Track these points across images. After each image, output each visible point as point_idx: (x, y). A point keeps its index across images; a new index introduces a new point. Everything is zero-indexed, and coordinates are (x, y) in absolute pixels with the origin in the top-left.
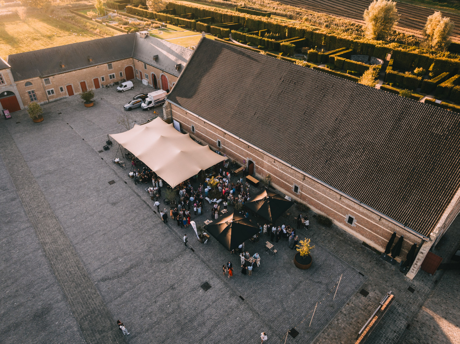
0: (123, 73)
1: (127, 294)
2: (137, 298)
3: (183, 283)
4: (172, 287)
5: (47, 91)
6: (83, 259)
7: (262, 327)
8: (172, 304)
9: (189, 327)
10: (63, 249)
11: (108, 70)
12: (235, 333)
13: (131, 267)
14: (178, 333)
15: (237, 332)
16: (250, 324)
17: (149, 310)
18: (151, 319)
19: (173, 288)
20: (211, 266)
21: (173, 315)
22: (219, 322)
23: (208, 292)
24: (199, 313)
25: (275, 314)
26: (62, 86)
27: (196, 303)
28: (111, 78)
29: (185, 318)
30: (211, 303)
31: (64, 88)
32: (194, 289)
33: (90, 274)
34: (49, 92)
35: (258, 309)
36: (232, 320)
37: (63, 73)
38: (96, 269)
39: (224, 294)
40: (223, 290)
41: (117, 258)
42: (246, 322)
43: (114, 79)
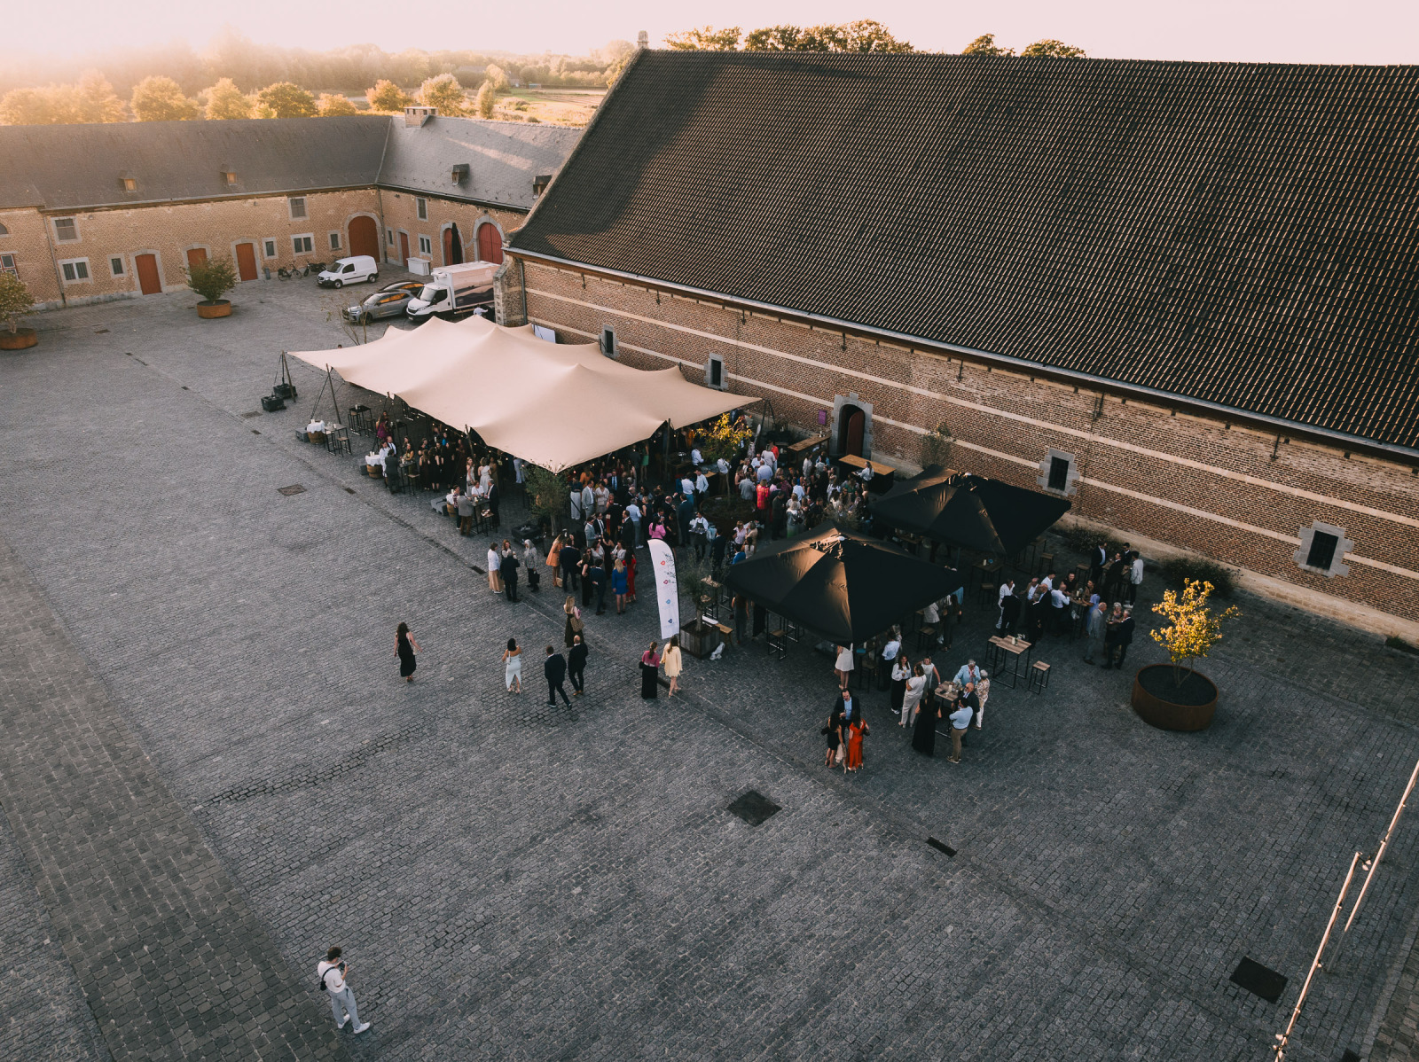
0: (343, 236)
1: (359, 849)
2: (411, 862)
3: (639, 796)
4: (588, 815)
5: (61, 262)
6: (143, 720)
7: (1084, 961)
8: (595, 881)
9: (699, 977)
10: (50, 687)
11: (291, 219)
12: (955, 994)
13: (378, 746)
14: (647, 1010)
15: (963, 989)
16: (1018, 952)
17: (479, 910)
18: (487, 950)
19: (590, 818)
20: (761, 735)
21: (607, 928)
22: (857, 951)
23: (767, 829)
24: (745, 915)
25: (1130, 902)
26: (121, 256)
27: (717, 874)
28: (298, 249)
29: (674, 939)
30: (794, 873)
31: (128, 263)
32: (695, 821)
33: (170, 773)
34: (68, 268)
35: (1035, 886)
36: (919, 939)
37: (127, 207)
38: (204, 757)
39: (849, 835)
40: (838, 818)
41: (310, 714)
42: (996, 942)
43: (309, 253)
